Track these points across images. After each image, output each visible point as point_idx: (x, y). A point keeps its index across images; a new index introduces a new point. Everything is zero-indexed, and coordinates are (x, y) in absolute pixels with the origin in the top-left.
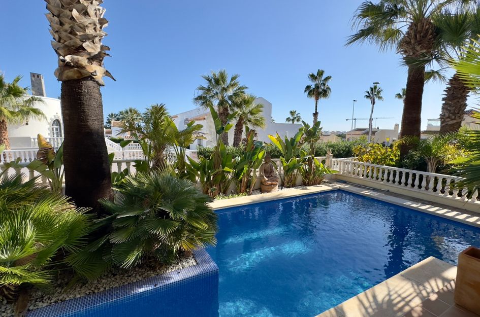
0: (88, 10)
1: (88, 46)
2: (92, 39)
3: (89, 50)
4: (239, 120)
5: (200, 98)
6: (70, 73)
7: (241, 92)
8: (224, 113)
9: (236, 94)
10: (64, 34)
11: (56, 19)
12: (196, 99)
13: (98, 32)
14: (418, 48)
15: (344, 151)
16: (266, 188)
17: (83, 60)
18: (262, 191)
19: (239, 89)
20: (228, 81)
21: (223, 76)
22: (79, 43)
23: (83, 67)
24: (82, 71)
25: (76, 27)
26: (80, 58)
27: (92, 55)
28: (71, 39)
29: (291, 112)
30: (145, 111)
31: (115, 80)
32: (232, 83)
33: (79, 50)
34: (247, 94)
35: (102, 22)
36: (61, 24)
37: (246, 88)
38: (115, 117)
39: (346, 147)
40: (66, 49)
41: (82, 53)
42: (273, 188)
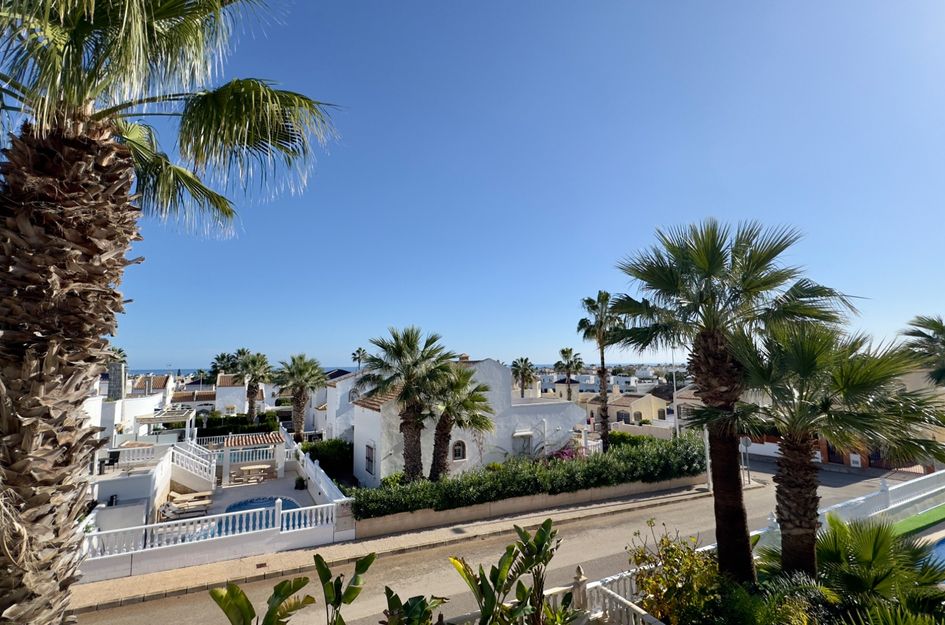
4: (443, 417)
14: (714, 382)
15: (656, 467)
19: (441, 359)
20: (421, 346)
21: (410, 340)
29: (563, 352)
32: (427, 349)
39: (660, 456)
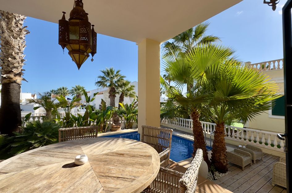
0: (16, 57)
1: (14, 70)
2: (17, 68)
3: (15, 72)
4: (121, 94)
5: (99, 82)
6: (5, 81)
7: (121, 79)
8: (112, 90)
9: (118, 81)
10: (4, 67)
11: (2, 61)
12: (96, 83)
13: (20, 65)
16: (114, 129)
17: (12, 76)
18: (111, 130)
19: (121, 77)
20: (115, 73)
21: (112, 71)
22: (10, 70)
23: (12, 78)
24: (11, 80)
25: (10, 64)
26: (10, 75)
27: (16, 74)
28: (7, 68)
30: (71, 89)
31: (28, 82)
32: (117, 74)
33: (10, 72)
34: (125, 80)
35: (22, 61)
36: (4, 63)
37: (125, 77)
38: (55, 92)
40: (5, 72)
41: (11, 73)
42: (118, 129)
